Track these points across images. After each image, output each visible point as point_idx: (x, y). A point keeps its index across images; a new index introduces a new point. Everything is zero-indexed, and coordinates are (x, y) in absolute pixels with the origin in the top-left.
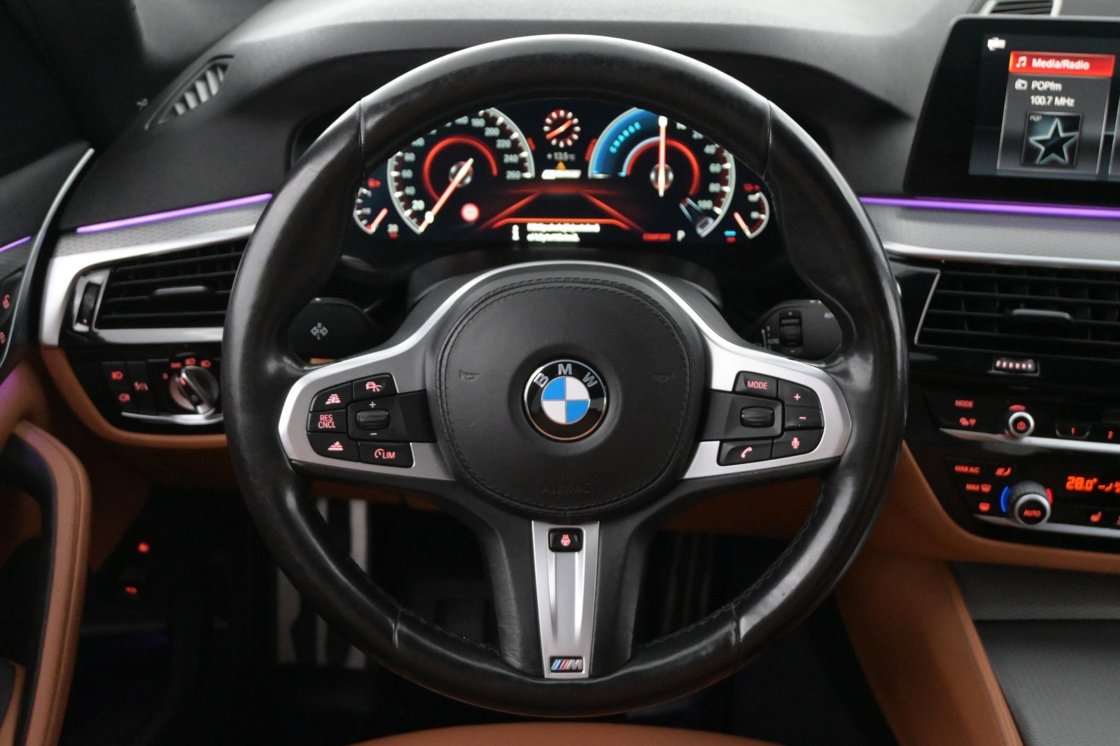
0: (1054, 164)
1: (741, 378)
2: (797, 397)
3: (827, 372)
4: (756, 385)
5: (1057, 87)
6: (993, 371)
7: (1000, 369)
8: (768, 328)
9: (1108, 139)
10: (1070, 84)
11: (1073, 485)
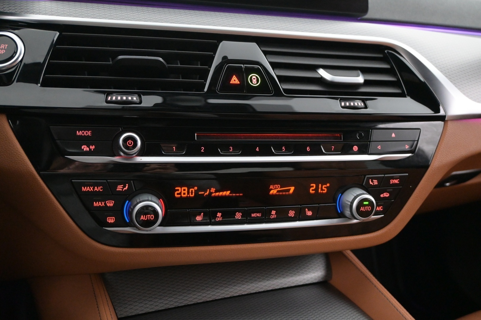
11: (180, 194)
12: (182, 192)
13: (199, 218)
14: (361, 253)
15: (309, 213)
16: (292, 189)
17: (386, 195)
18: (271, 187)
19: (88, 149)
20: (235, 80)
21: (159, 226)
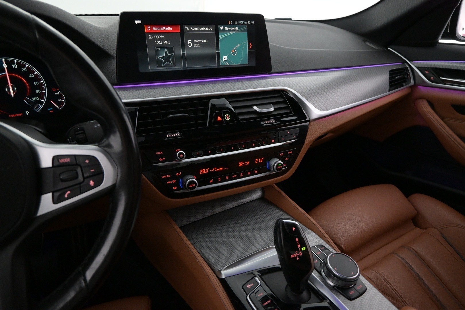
0: (168, 65)
1: (55, 159)
2: (87, 161)
3: (99, 147)
4: (64, 161)
5: (163, 37)
6: (167, 139)
7: (169, 137)
8: (70, 138)
9: (184, 54)
10: (168, 36)
11: (202, 172)
12: (203, 171)
13: (211, 182)
14: (278, 184)
15: (256, 172)
16: (248, 162)
17: (287, 159)
18: (239, 163)
19: (162, 160)
20: (219, 119)
21: (198, 187)
